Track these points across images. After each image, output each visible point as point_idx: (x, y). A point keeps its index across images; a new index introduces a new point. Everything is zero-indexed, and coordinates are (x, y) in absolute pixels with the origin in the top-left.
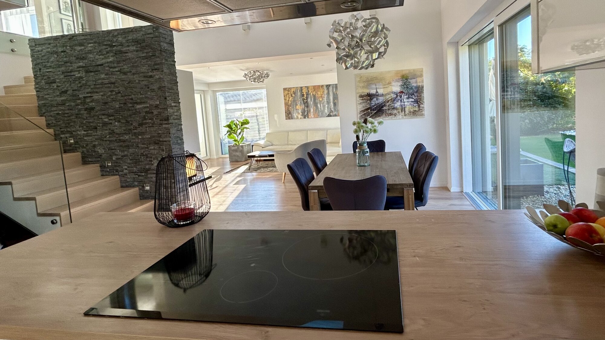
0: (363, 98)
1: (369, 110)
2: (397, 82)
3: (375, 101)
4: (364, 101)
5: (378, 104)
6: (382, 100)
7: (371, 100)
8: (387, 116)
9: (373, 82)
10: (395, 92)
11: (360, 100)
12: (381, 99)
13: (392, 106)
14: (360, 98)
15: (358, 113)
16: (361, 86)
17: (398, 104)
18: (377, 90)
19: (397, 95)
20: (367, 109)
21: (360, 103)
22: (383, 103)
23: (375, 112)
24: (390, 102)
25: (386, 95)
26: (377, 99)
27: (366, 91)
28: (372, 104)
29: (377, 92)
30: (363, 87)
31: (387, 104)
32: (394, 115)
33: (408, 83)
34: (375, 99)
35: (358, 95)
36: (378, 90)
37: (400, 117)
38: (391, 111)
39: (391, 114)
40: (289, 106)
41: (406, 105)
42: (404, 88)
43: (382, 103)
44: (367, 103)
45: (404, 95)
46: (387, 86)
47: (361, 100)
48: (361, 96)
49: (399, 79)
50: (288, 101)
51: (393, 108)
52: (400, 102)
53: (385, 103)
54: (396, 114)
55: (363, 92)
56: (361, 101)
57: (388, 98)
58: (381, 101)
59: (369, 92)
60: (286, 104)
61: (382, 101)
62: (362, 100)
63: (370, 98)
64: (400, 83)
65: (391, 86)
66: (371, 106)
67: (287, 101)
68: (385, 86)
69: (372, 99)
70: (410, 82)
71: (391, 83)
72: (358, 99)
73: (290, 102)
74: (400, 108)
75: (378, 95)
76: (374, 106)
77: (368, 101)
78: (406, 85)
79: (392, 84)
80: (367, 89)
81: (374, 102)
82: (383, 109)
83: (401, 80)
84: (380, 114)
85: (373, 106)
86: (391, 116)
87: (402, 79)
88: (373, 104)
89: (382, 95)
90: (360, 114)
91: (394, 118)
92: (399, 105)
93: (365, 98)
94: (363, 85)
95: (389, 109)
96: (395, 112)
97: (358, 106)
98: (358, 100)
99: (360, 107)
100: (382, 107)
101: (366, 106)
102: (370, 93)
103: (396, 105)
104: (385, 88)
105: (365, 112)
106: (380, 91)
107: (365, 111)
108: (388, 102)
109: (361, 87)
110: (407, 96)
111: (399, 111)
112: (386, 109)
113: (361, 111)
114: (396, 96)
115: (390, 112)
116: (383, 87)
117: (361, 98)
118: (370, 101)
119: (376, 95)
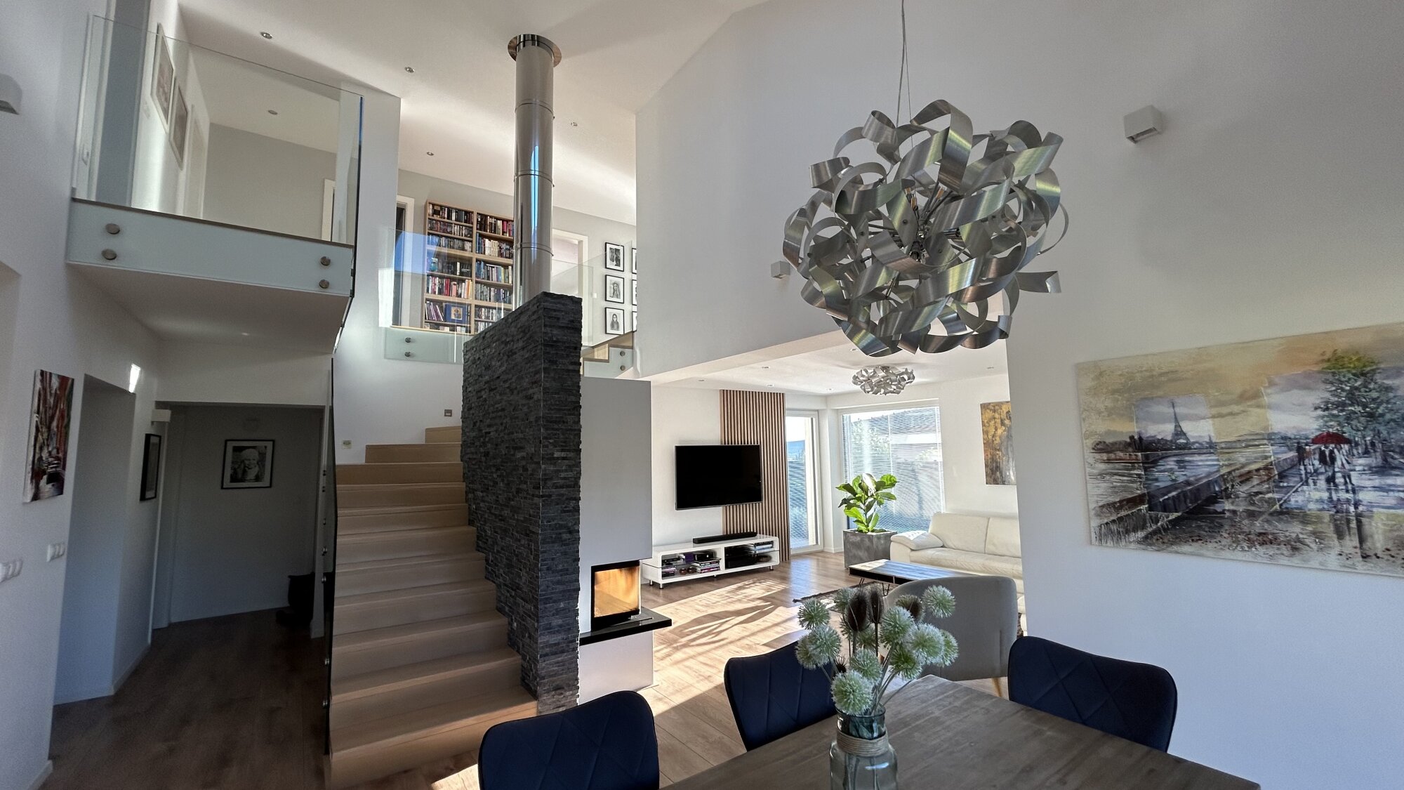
0: (1112, 456)
1: (1144, 507)
2: (1295, 392)
3: (1171, 470)
4: (1117, 466)
5: (1188, 483)
6: (1207, 470)
7: (1150, 463)
8: (1245, 545)
9: (1160, 393)
10: (1285, 438)
11: (1096, 461)
12: (1203, 467)
13: (1271, 502)
14: (1098, 456)
15: (1093, 513)
16: (1101, 406)
17: (1311, 496)
18: (1178, 426)
19: (1300, 450)
20: (1135, 501)
21: (1095, 471)
22: (1216, 481)
23: (1173, 516)
24: (1255, 481)
25: (1231, 447)
26: (1181, 464)
27: (1126, 429)
28: (1157, 480)
29: (1179, 433)
30: (1111, 413)
31: (1243, 490)
32: (1287, 543)
33: (1374, 394)
34: (1171, 463)
35: (1090, 442)
36: (1186, 426)
37: (1332, 559)
38: (1268, 521)
39: (1265, 539)
40: (996, 450)
41: (1371, 505)
42: (1348, 418)
43: (1209, 483)
44: (1130, 475)
45: (1350, 454)
46: (1236, 408)
47: (1104, 462)
48: (1102, 448)
49: (1308, 375)
50: (993, 436)
51: (1281, 513)
52: (1322, 483)
53: (1225, 481)
54: (1298, 540)
55: (1108, 433)
56: (1103, 466)
57: (1243, 460)
58: (1203, 471)
59: (1139, 434)
60: (988, 444)
61: (1209, 474)
62: (1109, 461)
63: (1147, 457)
64: (1320, 394)
65: (1259, 406)
66: (1153, 488)
67: (990, 437)
68: (1224, 410)
69: (1155, 463)
70: (1388, 389)
71: (1256, 395)
72: (1091, 457)
73: (998, 438)
74: (1326, 516)
75: (1186, 447)
76: (1168, 490)
77: (1134, 468)
78: (1365, 406)
79: (1266, 399)
80: (1131, 420)
81: (1167, 473)
82: (1218, 508)
83: (1326, 382)
84: (1199, 527)
85: (1159, 489)
86: (1272, 550)
87: (1330, 377)
88: (1161, 485)
89: (1211, 447)
90: (1098, 515)
91: (1284, 561)
92: (1321, 501)
93: (1121, 454)
94: (1109, 403)
95: (1252, 515)
96: (1295, 529)
97: (1089, 486)
98: (1091, 460)
99: (1100, 492)
100: (1214, 499)
101: (1125, 489)
102: (1144, 436)
103: (1296, 500)
104: (1221, 416)
105: (1123, 513)
106: (1199, 430)
107: (1121, 508)
108: (1246, 478)
109: (1100, 413)
110: (1375, 460)
111: (1320, 528)
112: (1234, 512)
113: (1102, 507)
114: (1293, 454)
115: (1258, 525)
116: (1214, 411)
117: (1105, 456)
118: (1146, 469)
119: (1179, 447)
